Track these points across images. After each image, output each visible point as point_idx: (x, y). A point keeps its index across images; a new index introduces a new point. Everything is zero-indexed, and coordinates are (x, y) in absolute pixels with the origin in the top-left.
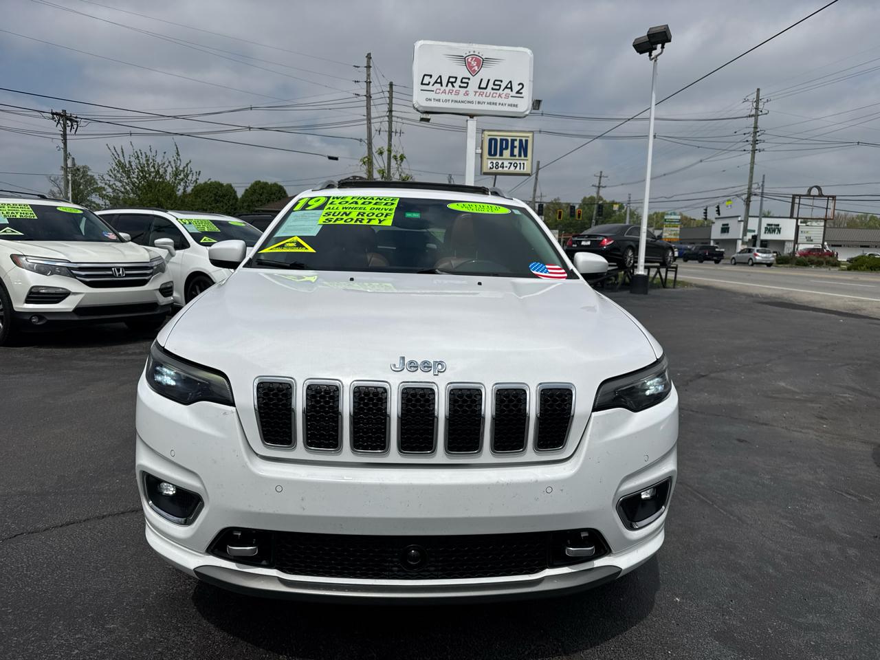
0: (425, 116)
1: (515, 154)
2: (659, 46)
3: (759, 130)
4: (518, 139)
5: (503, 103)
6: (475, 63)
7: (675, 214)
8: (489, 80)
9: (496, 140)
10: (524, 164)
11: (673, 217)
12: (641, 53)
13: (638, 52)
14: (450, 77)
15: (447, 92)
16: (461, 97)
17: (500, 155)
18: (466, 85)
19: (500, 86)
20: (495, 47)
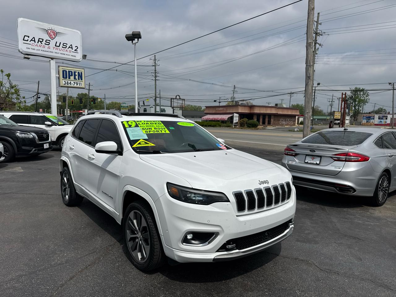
0: (26, 56)
1: (76, 78)
2: (136, 39)
3: (156, 72)
4: (77, 71)
5: (68, 54)
6: (53, 34)
7: (125, 104)
8: (60, 43)
9: (66, 71)
10: (81, 83)
11: (124, 105)
12: (128, 41)
13: (127, 40)
14: (39, 39)
15: (38, 46)
16: (46, 49)
17: (69, 79)
18: (48, 44)
19: (66, 46)
20: (63, 28)
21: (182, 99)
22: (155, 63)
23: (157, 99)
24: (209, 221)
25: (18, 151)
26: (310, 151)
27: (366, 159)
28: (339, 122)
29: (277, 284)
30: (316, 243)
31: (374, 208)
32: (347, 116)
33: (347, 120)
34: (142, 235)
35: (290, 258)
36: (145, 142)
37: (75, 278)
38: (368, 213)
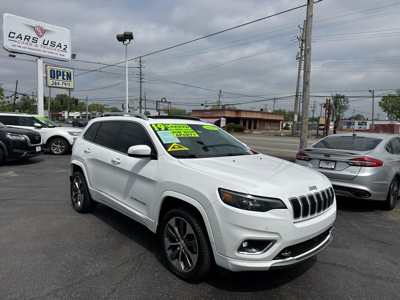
0: (12, 54)
1: (65, 78)
2: (128, 40)
3: (142, 74)
4: (66, 71)
5: (57, 53)
6: (41, 32)
7: (108, 106)
8: (48, 41)
9: (54, 71)
10: (70, 84)
11: (107, 107)
13: (118, 40)
14: (26, 36)
15: (25, 43)
16: (33, 47)
17: (57, 78)
18: (36, 41)
19: (55, 45)
20: (51, 25)
21: (168, 102)
22: (140, 65)
23: (142, 101)
24: (267, 229)
25: (9, 154)
26: (325, 156)
27: (380, 163)
28: (324, 127)
29: (327, 290)
30: (347, 247)
31: (386, 212)
32: (331, 122)
33: (331, 125)
34: (185, 243)
35: (328, 264)
36: (179, 146)
37: (117, 291)
38: (383, 217)
